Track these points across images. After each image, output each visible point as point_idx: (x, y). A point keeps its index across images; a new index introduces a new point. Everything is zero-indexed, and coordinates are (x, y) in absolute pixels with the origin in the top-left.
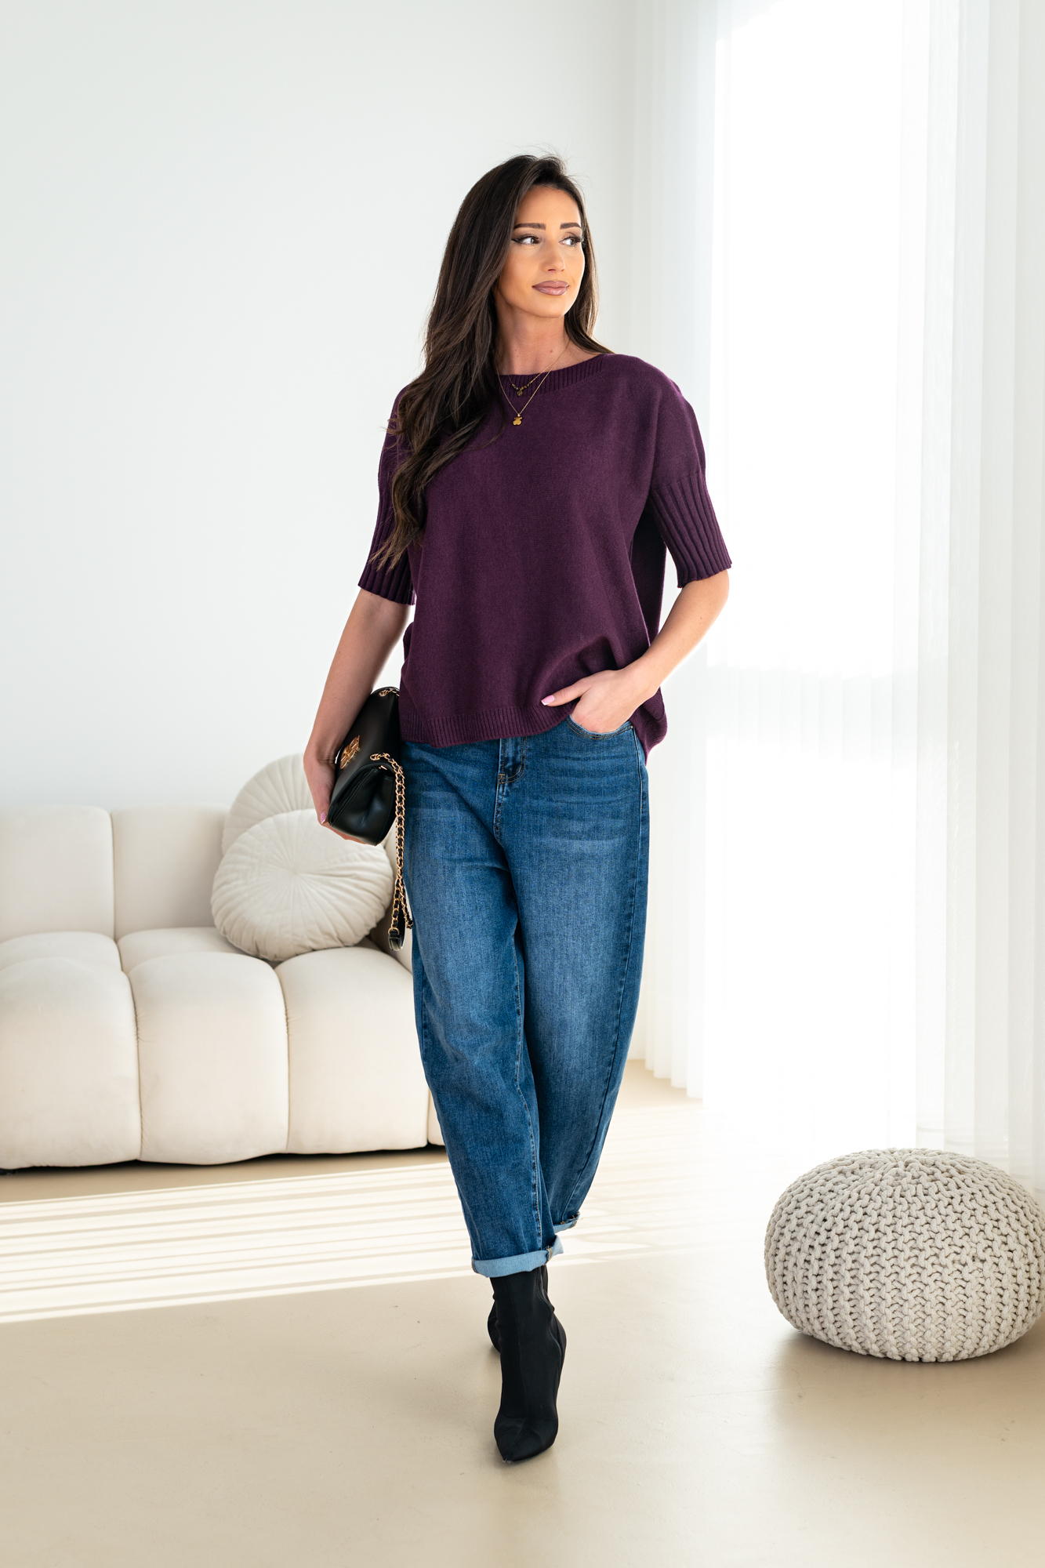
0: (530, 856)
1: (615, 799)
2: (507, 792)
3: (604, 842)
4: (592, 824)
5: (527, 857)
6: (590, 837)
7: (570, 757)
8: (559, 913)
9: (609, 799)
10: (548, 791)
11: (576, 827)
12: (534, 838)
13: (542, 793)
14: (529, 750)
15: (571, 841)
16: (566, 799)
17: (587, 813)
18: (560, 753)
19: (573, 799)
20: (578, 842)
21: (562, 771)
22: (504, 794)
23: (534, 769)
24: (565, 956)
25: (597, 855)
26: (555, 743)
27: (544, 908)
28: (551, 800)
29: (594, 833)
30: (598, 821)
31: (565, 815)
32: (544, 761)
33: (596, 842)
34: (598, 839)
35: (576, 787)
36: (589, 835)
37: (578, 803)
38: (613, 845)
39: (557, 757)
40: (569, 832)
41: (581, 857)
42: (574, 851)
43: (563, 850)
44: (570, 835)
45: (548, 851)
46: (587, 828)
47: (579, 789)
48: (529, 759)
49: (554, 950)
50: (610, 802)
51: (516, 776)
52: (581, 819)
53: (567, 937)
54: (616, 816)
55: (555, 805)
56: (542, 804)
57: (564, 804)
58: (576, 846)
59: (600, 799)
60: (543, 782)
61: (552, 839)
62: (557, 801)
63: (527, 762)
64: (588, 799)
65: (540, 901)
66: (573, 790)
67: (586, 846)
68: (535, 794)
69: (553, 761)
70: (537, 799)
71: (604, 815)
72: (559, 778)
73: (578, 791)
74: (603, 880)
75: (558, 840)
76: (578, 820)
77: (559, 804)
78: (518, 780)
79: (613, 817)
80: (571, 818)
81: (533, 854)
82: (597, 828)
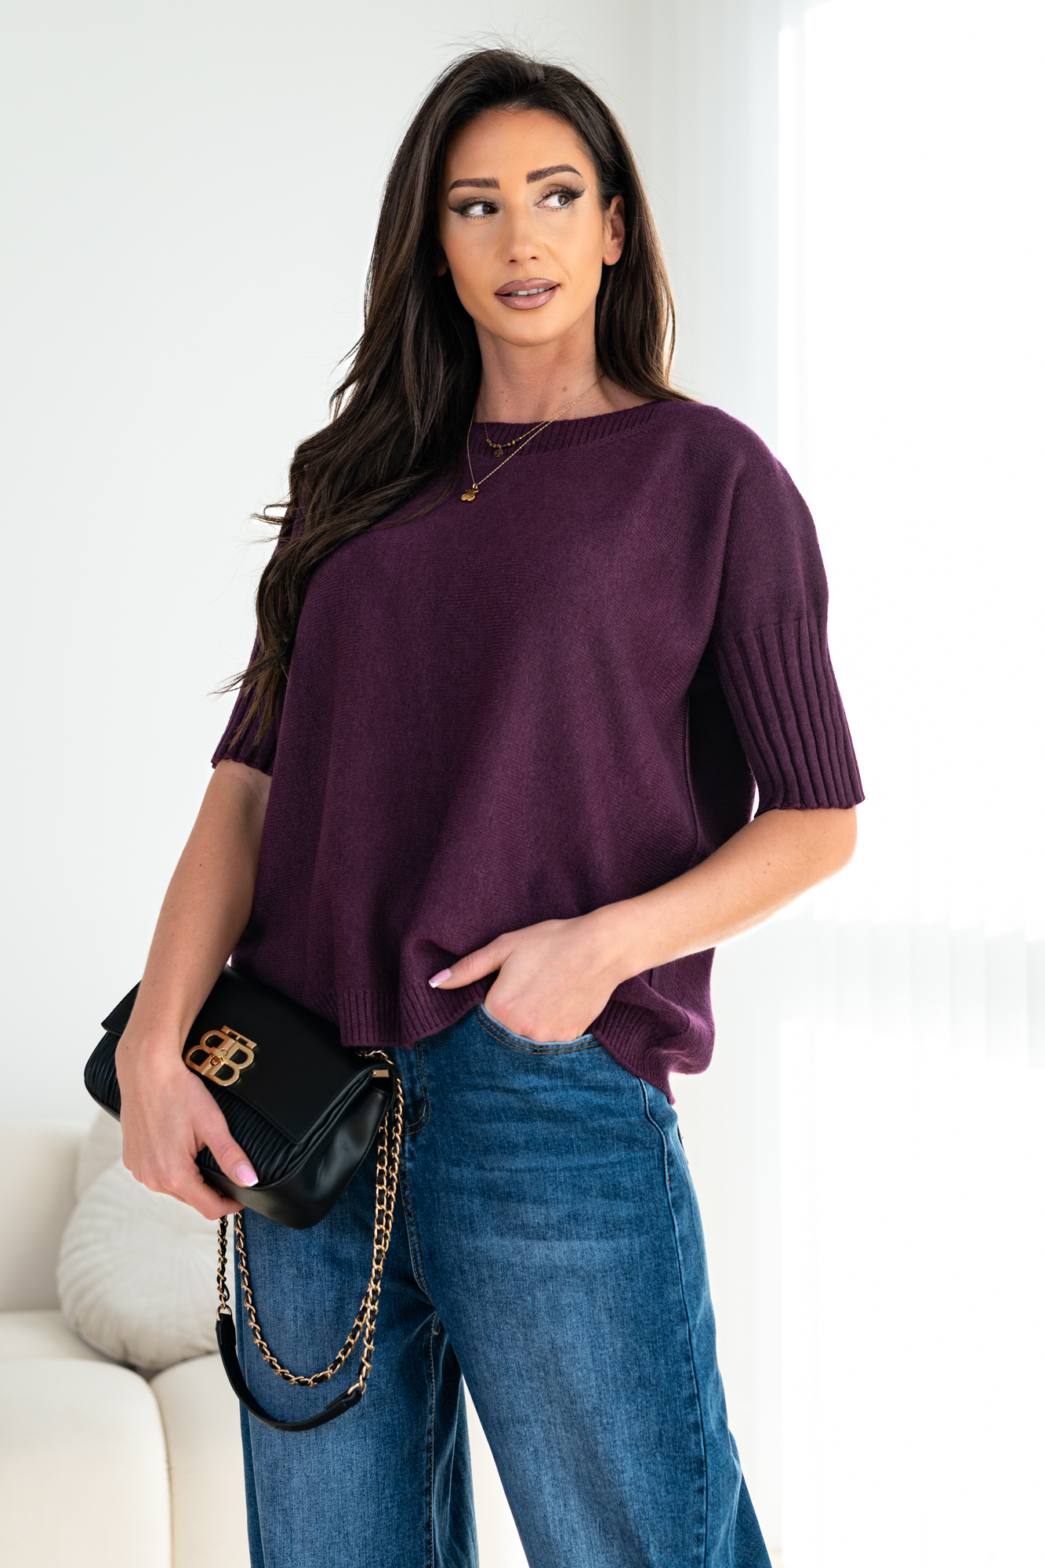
0: (463, 1272)
1: (604, 1160)
2: (411, 1152)
3: (594, 1244)
4: (564, 1209)
5: (457, 1272)
6: (562, 1234)
7: (498, 1088)
8: (530, 1379)
9: (589, 1160)
10: (474, 1151)
11: (534, 1215)
12: (463, 1237)
13: (464, 1154)
14: (430, 1077)
15: (529, 1242)
16: (507, 1165)
17: (550, 1189)
18: (478, 1081)
19: (520, 1163)
20: (542, 1244)
21: (491, 1112)
22: (407, 1155)
23: (444, 1112)
24: (558, 1461)
25: (582, 1268)
26: (466, 1064)
27: (502, 1370)
28: (481, 1167)
29: (569, 1226)
30: (573, 1204)
31: (509, 1194)
32: (457, 1098)
33: (576, 1244)
34: (579, 1238)
35: (521, 1139)
36: (559, 1230)
37: (530, 1171)
38: (616, 1251)
39: (476, 1088)
40: (523, 1226)
41: (549, 1275)
42: (537, 1261)
43: (517, 1259)
44: (525, 1231)
45: (491, 1264)
46: (554, 1216)
47: (527, 1143)
48: (433, 1093)
49: (536, 1451)
50: (593, 1167)
51: (421, 1124)
52: (540, 1201)
53: (555, 1425)
54: (613, 1193)
55: (489, 1175)
56: (465, 1174)
57: (505, 1174)
58: (539, 1252)
59: (574, 1161)
60: (463, 1135)
61: (495, 1240)
62: (492, 1169)
63: (431, 1099)
64: (549, 1162)
65: (492, 1356)
66: (516, 1146)
67: (559, 1252)
68: (454, 1157)
69: (470, 1096)
70: (458, 1165)
71: (585, 1192)
72: (487, 1126)
73: (527, 1147)
74: (604, 1318)
75: (506, 1242)
76: (534, 1202)
77: (497, 1173)
78: (424, 1129)
79: (605, 1196)
80: (521, 1200)
81: (466, 1267)
82: (574, 1217)
